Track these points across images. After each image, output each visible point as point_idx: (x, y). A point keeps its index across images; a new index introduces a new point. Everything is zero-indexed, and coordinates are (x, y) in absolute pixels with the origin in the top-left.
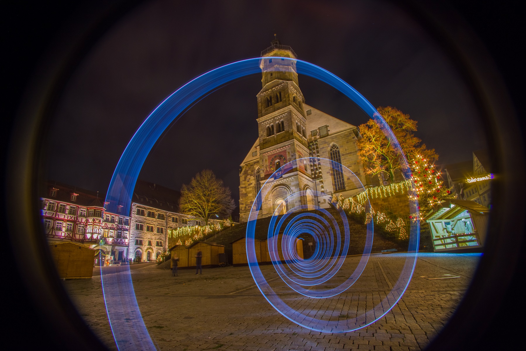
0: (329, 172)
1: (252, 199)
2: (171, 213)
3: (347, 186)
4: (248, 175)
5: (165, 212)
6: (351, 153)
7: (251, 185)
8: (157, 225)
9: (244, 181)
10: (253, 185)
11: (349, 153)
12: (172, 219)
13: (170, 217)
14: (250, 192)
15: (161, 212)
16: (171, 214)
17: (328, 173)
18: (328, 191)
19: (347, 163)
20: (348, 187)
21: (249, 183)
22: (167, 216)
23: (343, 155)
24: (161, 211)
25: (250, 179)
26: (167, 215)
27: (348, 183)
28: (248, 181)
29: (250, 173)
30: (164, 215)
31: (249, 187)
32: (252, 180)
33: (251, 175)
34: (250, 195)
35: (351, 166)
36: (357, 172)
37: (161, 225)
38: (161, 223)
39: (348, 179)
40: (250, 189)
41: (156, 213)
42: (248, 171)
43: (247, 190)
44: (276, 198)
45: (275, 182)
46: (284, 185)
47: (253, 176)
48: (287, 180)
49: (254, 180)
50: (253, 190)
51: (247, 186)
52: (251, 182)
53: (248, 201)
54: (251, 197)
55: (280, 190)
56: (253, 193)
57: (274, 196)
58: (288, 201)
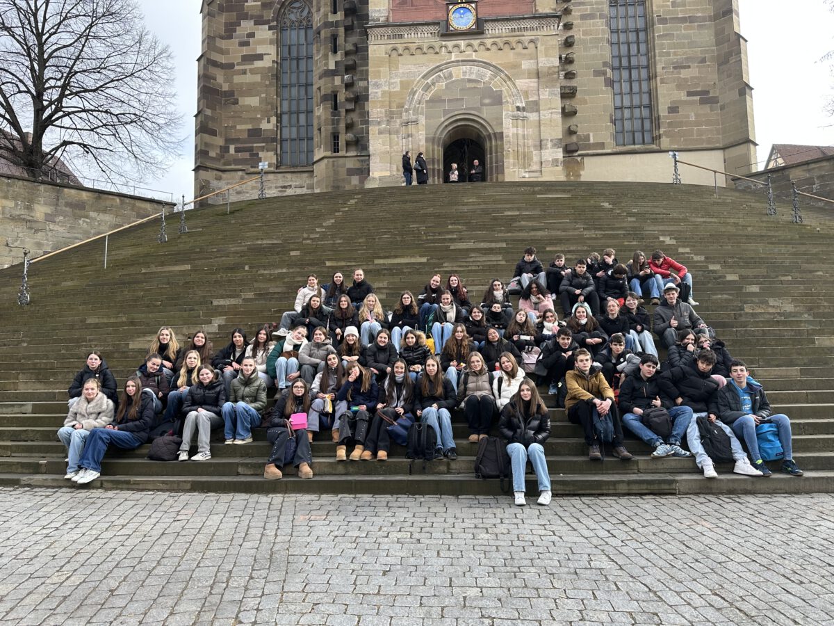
0: (604, 73)
1: (260, 120)
3: (667, 134)
4: (246, 17)
6: (691, 19)
7: (258, 64)
9: (222, 38)
10: (267, 63)
11: (684, 20)
14: (250, 90)
17: (597, 73)
18: (592, 141)
19: (675, 54)
20: (667, 137)
21: (245, 51)
23: (663, 21)
25: (252, 35)
27: (670, 124)
28: (247, 44)
29: (256, 12)
31: (248, 67)
32: (262, 42)
33: (259, 21)
34: (253, 101)
35: (689, 67)
36: (708, 92)
39: (673, 110)
40: (249, 75)
43: (237, 79)
44: (445, 112)
45: (444, 43)
46: (487, 65)
47: (267, 27)
48: (501, 45)
49: (271, 42)
50: (267, 83)
51: (238, 64)
52: (260, 50)
53: (239, 127)
54: (255, 109)
55: (470, 81)
56: (263, 95)
57: (434, 101)
58: (502, 133)
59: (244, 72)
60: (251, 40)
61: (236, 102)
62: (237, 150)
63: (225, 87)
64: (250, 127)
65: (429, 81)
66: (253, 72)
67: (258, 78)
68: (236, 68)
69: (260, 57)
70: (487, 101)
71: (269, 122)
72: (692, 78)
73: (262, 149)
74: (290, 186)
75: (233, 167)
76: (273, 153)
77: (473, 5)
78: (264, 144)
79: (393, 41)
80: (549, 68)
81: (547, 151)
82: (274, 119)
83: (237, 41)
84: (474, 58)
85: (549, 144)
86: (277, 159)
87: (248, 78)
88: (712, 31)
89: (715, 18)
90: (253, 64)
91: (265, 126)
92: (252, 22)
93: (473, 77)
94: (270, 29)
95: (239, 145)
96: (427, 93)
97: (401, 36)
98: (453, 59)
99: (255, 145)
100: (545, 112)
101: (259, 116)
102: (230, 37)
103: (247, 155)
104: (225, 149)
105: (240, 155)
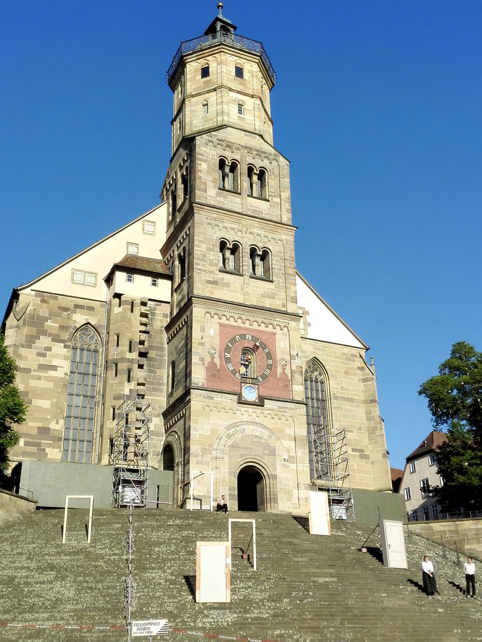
1: (49, 421)
4: (45, 333)
6: (352, 400)
7: (52, 373)
9: (23, 346)
10: (59, 374)
11: (348, 399)
14: (43, 394)
19: (344, 421)
21: (42, 360)
23: (337, 398)
25: (49, 349)
27: (343, 470)
28: (44, 355)
29: (55, 331)
31: (43, 374)
32: (57, 356)
33: (56, 339)
34: (45, 404)
35: (352, 432)
36: (363, 451)
40: (43, 381)
42: (46, 319)
43: (33, 383)
44: (241, 455)
45: (239, 408)
46: (265, 427)
47: (62, 345)
48: (273, 415)
49: (65, 358)
50: (59, 390)
51: (35, 370)
52: (55, 362)
54: (46, 410)
55: (256, 436)
56: (55, 400)
57: (234, 447)
58: (276, 475)
59: (39, 378)
60: (48, 353)
61: (31, 402)
62: (26, 444)
63: (22, 388)
64: (40, 425)
65: (231, 432)
66: (48, 379)
67: (50, 385)
68: (32, 373)
69: (54, 368)
70: (266, 452)
71: (57, 423)
72: (355, 440)
73: (50, 445)
76: (58, 450)
77: (256, 386)
78: (51, 442)
79: (207, 400)
80: (301, 436)
81: (302, 491)
82: (62, 422)
83: (36, 351)
84: (257, 421)
85: (303, 487)
86: (60, 455)
87: (43, 384)
88: (364, 411)
89: (365, 402)
90: (48, 373)
91: (53, 426)
92: (50, 339)
93: (258, 434)
94: (65, 347)
95: (30, 440)
96: (230, 441)
97: (212, 398)
98: (244, 419)
99: (43, 441)
100: (300, 465)
101: (49, 417)
102: (30, 347)
103: (34, 449)
105: (28, 449)
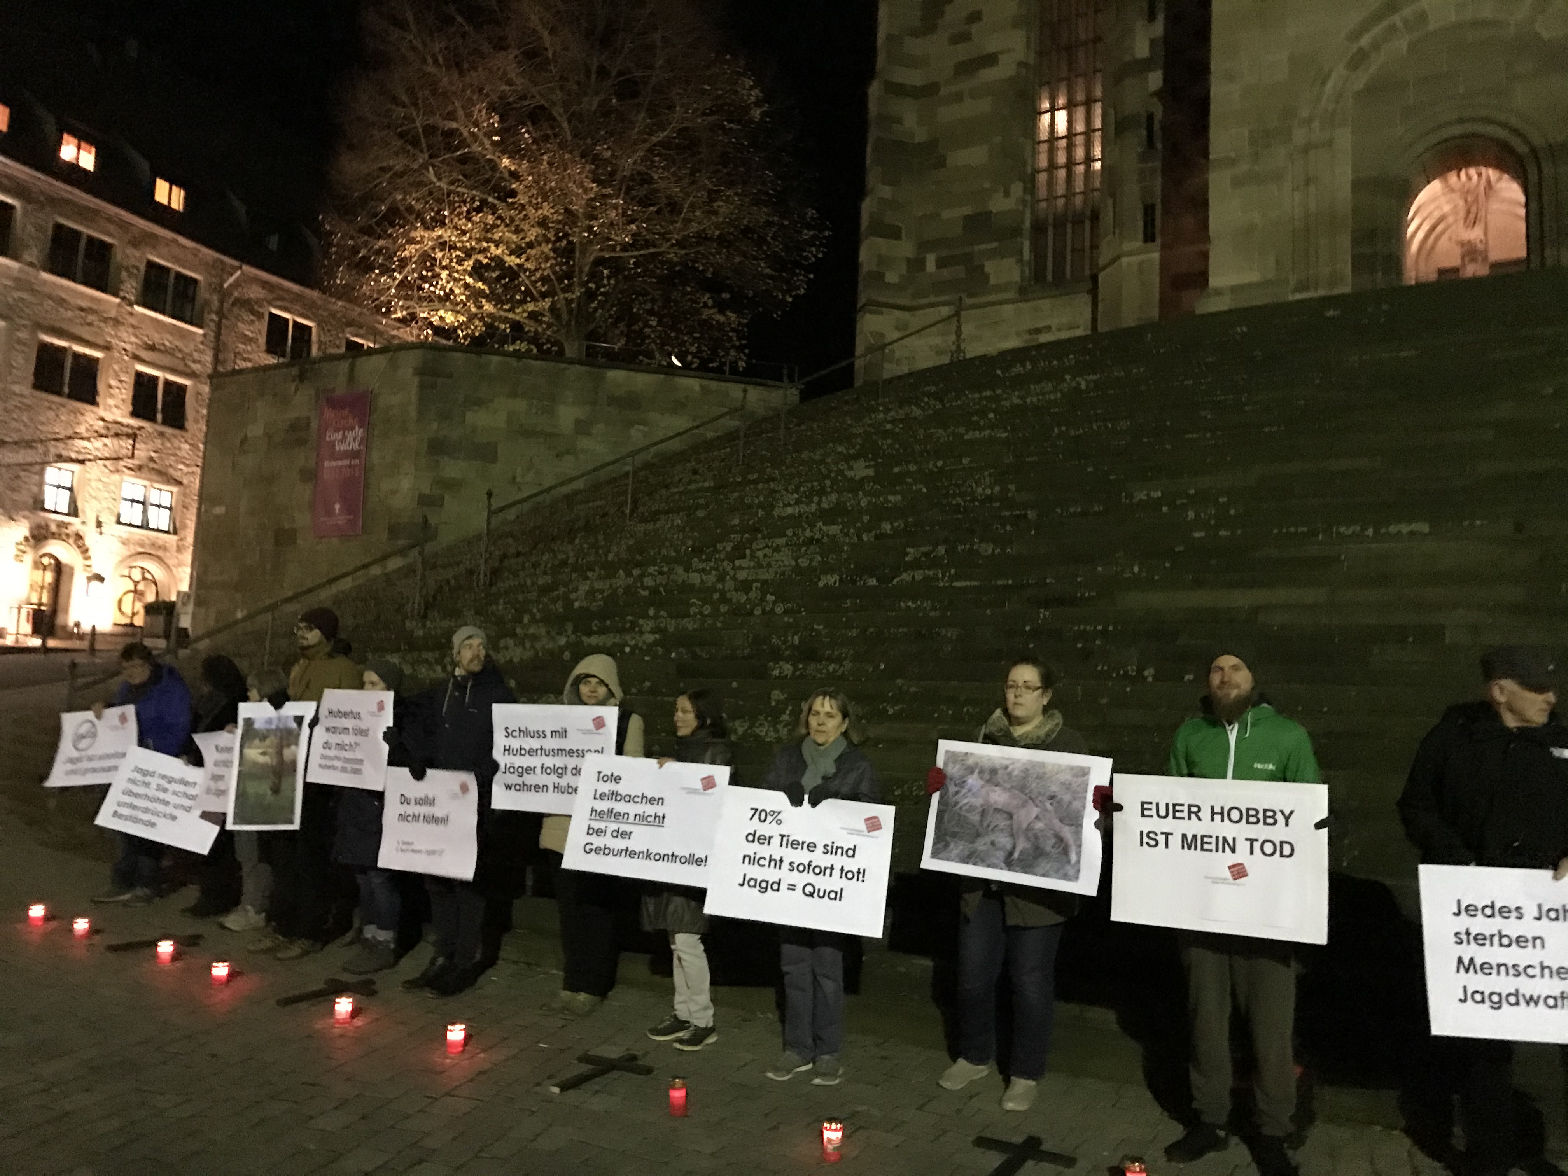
1: (987, 194)
2: (265, 284)
5: (208, 267)
7: (987, 75)
8: (136, 358)
9: (915, 33)
10: (1005, 69)
12: (263, 326)
13: (253, 312)
14: (970, 133)
15: (176, 260)
16: (255, 292)
21: (963, 52)
22: (222, 302)
24: (177, 251)
25: (975, 17)
26: (224, 295)
28: (963, 37)
30: (195, 281)
31: (965, 85)
32: (996, 27)
34: (975, 155)
37: (166, 360)
38: (168, 341)
40: (967, 101)
41: (130, 251)
43: (947, 114)
49: (1015, 24)
50: (1005, 111)
51: (947, 83)
52: (991, 47)
53: (946, 214)
54: (979, 172)
56: (997, 140)
57: (1378, 89)
59: (958, 97)
60: (975, 28)
61: (941, 163)
62: (942, 264)
63: (921, 135)
64: (967, 210)
66: (978, 93)
67: (985, 106)
68: (942, 92)
69: (991, 60)
70: (1525, 68)
71: (1007, 194)
73: (993, 254)
74: (1048, 328)
75: (933, 299)
76: (1012, 260)
78: (995, 245)
82: (1017, 189)
83: (946, 34)
86: (1022, 272)
87: (967, 109)
90: (976, 77)
91: (999, 204)
95: (944, 253)
96: (1359, 73)
99: (976, 248)
101: (987, 185)
102: (933, 30)
103: (959, 272)
104: (916, 264)
105: (945, 273)
